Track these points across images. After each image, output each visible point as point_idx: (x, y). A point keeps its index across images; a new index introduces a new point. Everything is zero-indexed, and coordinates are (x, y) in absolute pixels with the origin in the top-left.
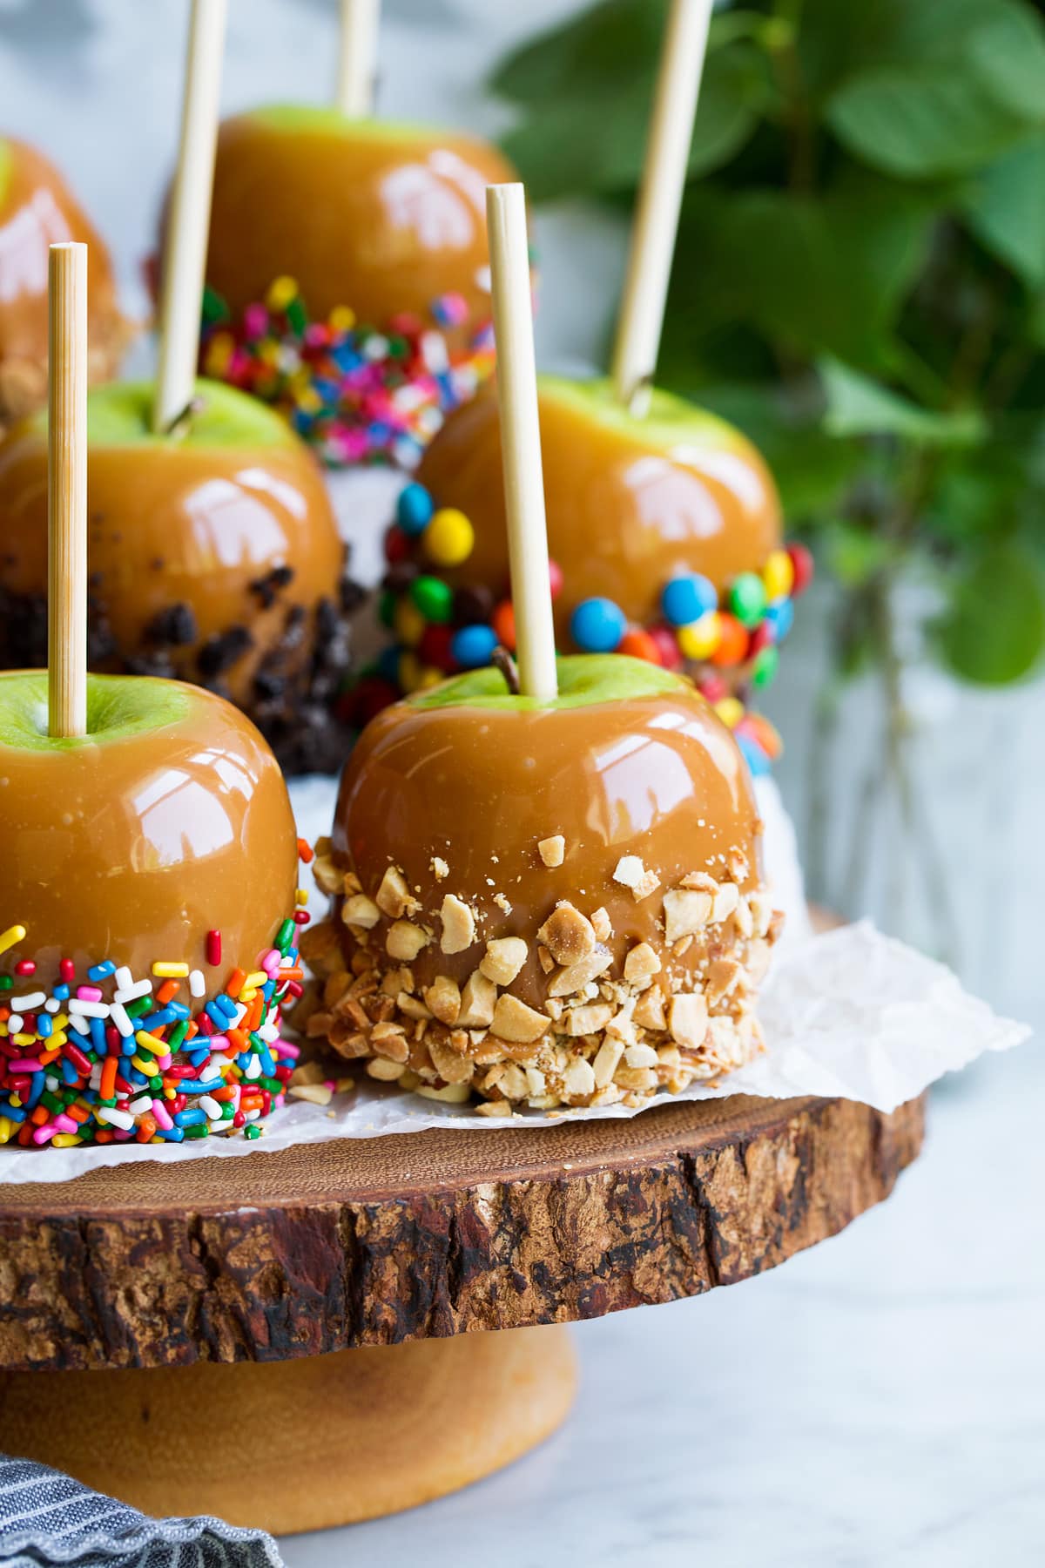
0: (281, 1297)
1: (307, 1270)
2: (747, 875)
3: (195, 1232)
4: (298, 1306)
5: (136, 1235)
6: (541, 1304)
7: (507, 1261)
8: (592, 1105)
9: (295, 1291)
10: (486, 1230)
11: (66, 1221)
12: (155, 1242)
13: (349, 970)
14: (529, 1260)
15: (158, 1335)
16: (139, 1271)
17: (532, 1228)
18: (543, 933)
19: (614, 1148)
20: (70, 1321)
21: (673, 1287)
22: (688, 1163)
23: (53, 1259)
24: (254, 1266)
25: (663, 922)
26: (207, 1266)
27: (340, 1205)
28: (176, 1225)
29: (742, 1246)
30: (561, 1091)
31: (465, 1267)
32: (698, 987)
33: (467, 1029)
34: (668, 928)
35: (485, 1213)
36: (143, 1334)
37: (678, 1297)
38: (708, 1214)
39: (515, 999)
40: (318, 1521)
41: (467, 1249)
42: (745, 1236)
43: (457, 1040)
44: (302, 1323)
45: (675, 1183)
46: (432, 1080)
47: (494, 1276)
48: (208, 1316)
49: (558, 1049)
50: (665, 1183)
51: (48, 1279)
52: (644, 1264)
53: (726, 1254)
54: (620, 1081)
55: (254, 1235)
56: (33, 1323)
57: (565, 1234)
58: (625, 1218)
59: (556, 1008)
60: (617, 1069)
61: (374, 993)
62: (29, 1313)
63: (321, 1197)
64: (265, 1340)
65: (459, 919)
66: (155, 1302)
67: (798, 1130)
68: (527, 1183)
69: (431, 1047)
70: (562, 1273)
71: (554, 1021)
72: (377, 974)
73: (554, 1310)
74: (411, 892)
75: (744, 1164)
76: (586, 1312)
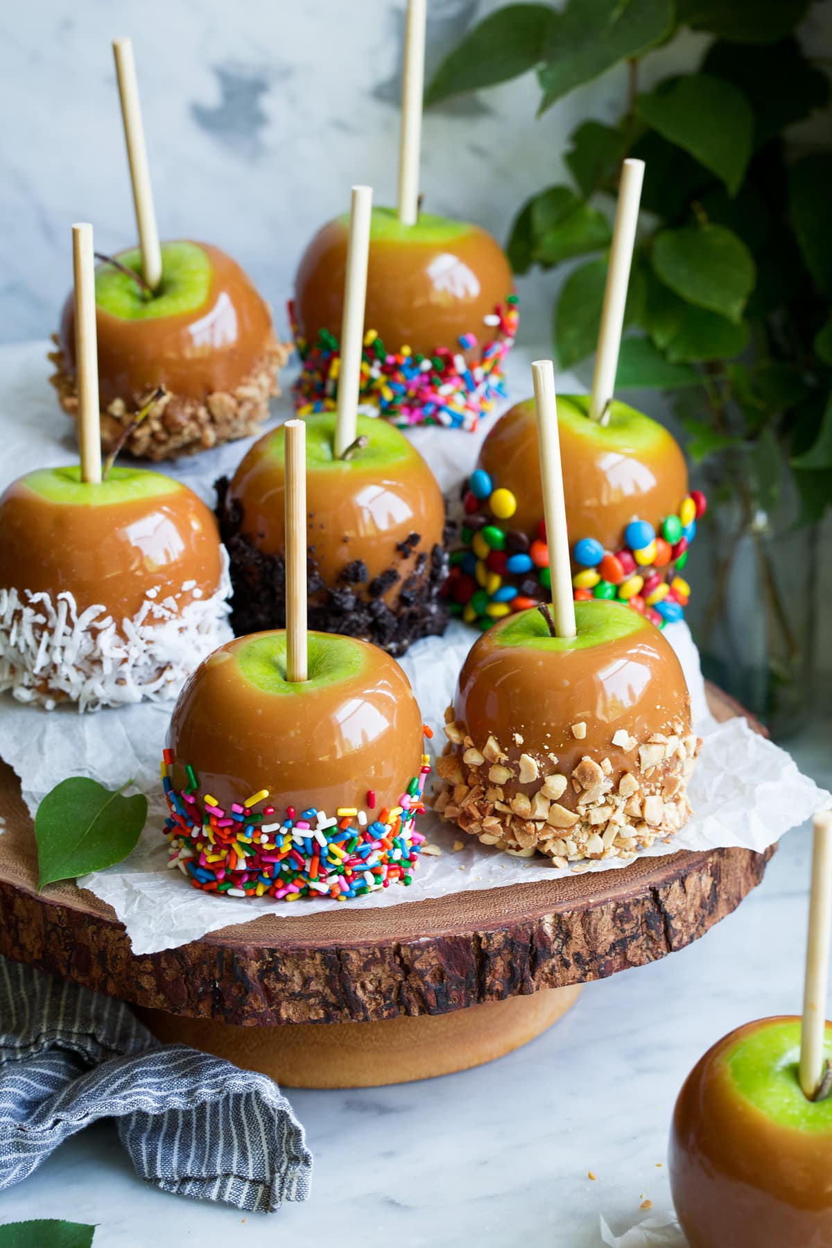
0: (442, 982)
1: (456, 967)
2: (683, 730)
3: (397, 951)
4: (451, 986)
5: (366, 956)
6: (578, 973)
7: (560, 953)
8: (602, 859)
9: (450, 978)
10: (549, 938)
11: (329, 949)
12: (376, 959)
13: (466, 784)
14: (572, 951)
15: (378, 1004)
16: (368, 973)
17: (574, 935)
18: (575, 773)
19: (615, 885)
20: (332, 999)
21: (648, 957)
22: (655, 893)
23: (323, 969)
24: (429, 967)
25: (639, 762)
26: (403, 969)
27: (473, 933)
28: (387, 950)
29: (684, 929)
30: (585, 852)
31: (538, 959)
32: (658, 792)
33: (534, 821)
34: (642, 765)
35: (548, 929)
36: (370, 1004)
37: (651, 961)
38: (665, 916)
39: (561, 807)
40: (454, 1068)
41: (539, 949)
42: (685, 924)
43: (529, 829)
44: (454, 994)
45: (648, 904)
46: (514, 846)
47: (554, 961)
48: (405, 994)
49: (583, 830)
50: (643, 904)
51: (320, 979)
52: (632, 947)
53: (675, 935)
54: (617, 845)
55: (428, 952)
56: (312, 1001)
57: (591, 937)
58: (622, 925)
59: (582, 810)
60: (615, 838)
61: (482, 799)
62: (310, 996)
63: (463, 928)
64: (435, 1005)
65: (529, 766)
66: (377, 988)
67: (712, 863)
68: (570, 912)
69: (515, 829)
70: (589, 956)
71: (581, 816)
72: (483, 789)
73: (585, 975)
74: (502, 751)
75: (684, 887)
76: (602, 975)
